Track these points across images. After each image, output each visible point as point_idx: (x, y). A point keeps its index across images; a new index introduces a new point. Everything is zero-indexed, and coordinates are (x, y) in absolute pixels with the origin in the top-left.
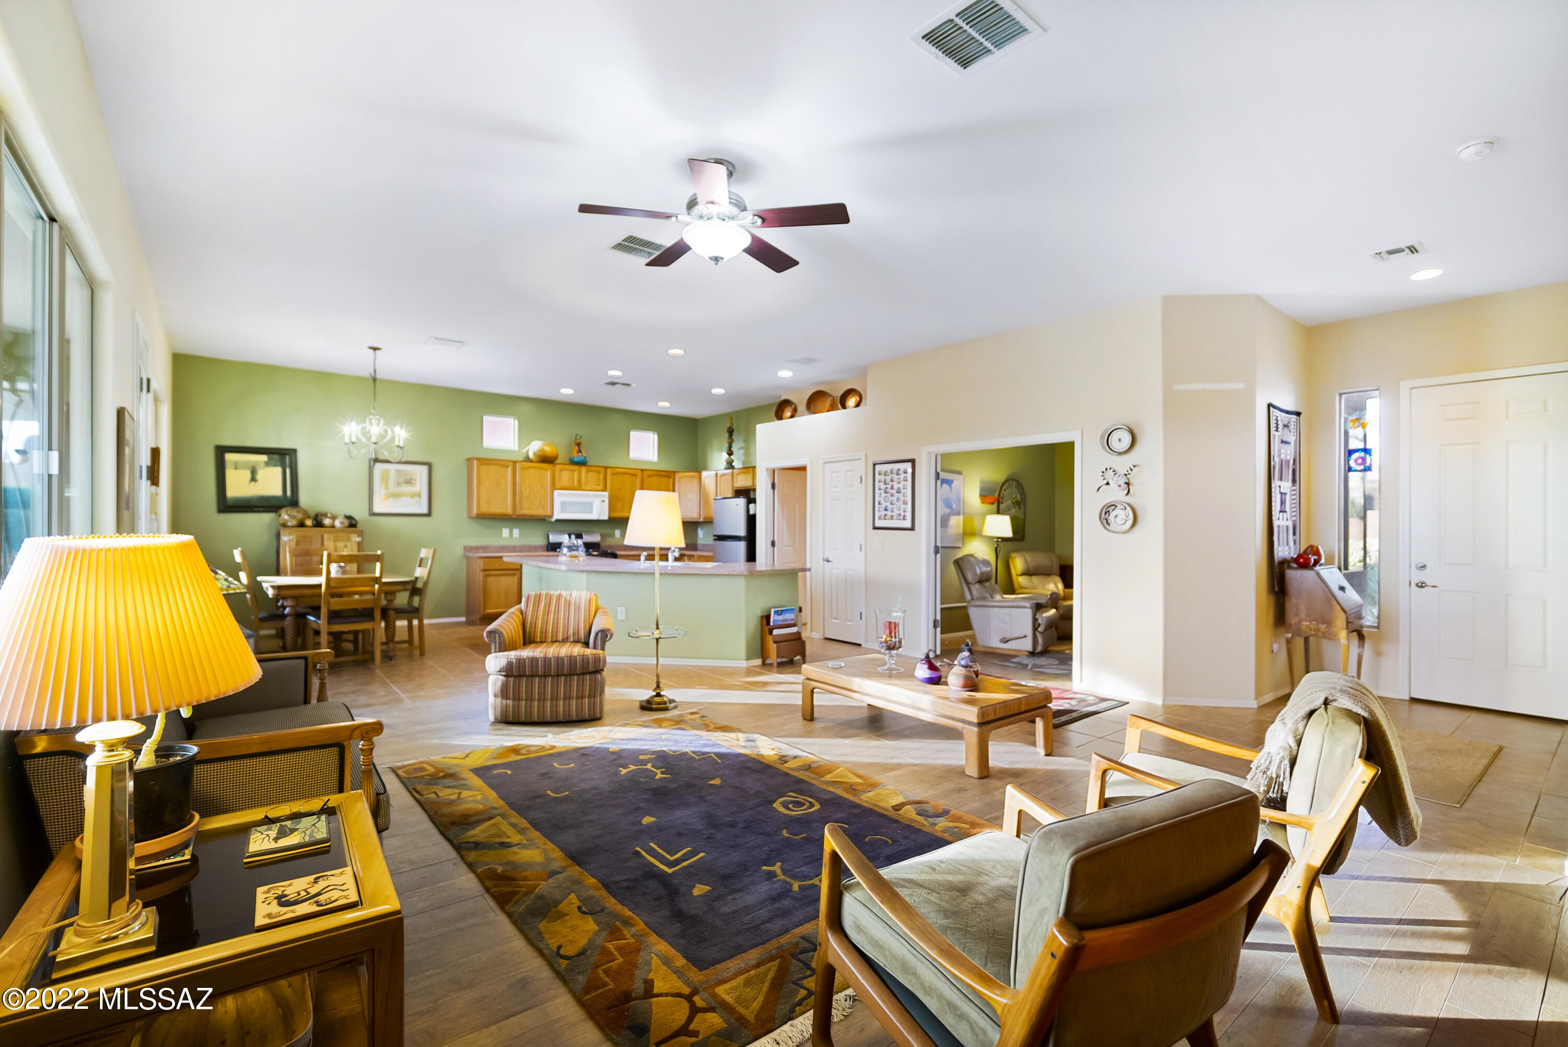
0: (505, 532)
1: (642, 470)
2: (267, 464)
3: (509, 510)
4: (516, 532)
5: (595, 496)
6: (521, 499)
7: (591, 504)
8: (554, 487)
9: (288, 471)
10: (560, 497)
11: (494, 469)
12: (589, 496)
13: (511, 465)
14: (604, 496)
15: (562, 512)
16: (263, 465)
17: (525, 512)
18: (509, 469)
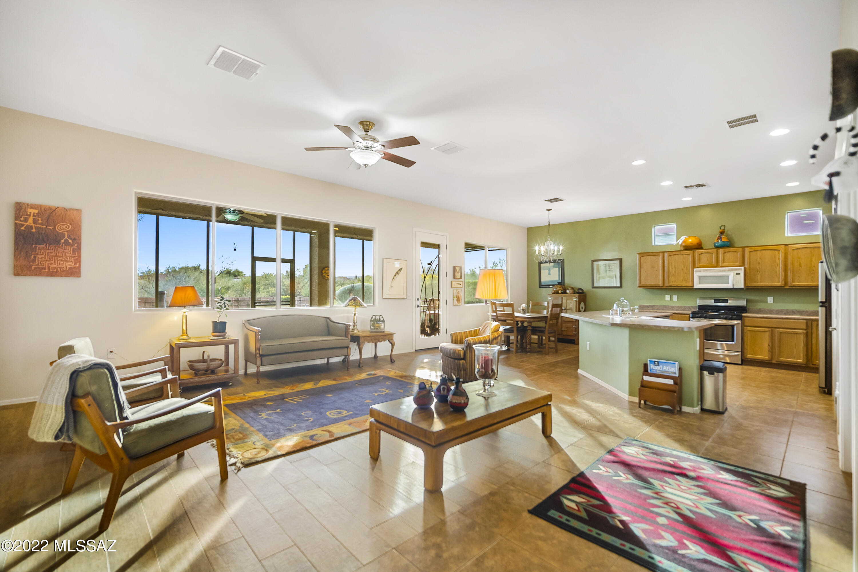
0: (667, 298)
1: (786, 245)
2: (554, 267)
3: (660, 283)
4: (675, 298)
5: (729, 270)
6: (669, 276)
7: (728, 277)
8: (694, 266)
9: (560, 269)
10: (698, 273)
11: (649, 258)
12: (724, 270)
13: (661, 254)
14: (740, 270)
15: (699, 284)
16: (552, 267)
17: (671, 284)
18: (661, 258)
